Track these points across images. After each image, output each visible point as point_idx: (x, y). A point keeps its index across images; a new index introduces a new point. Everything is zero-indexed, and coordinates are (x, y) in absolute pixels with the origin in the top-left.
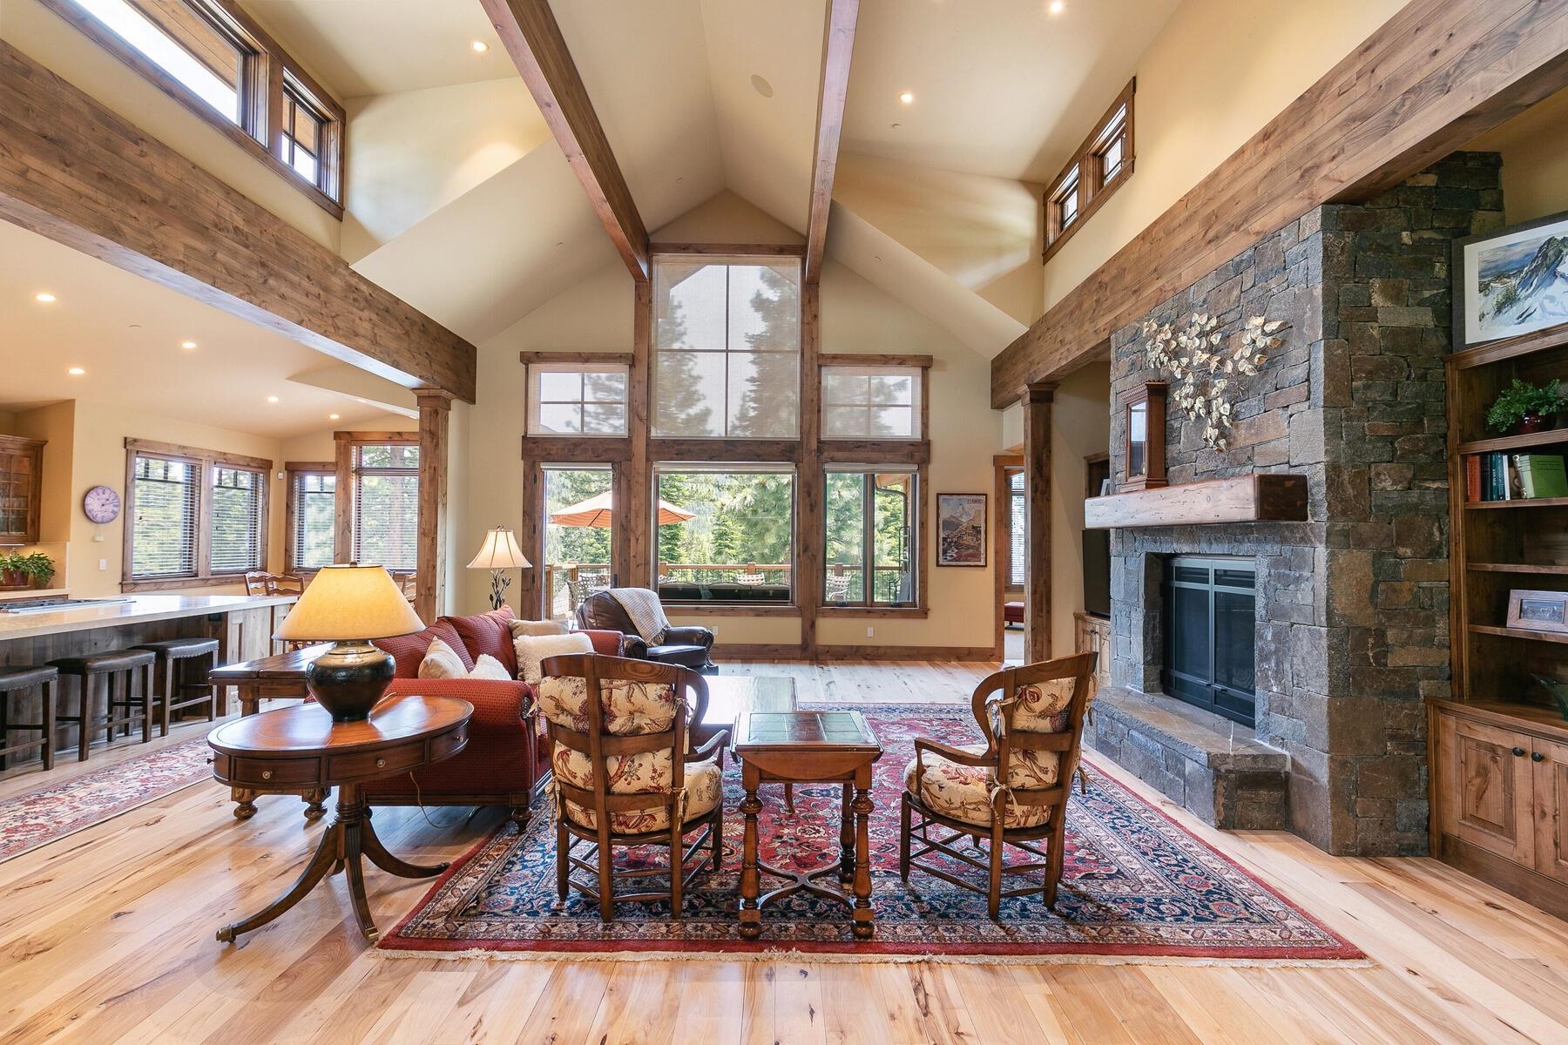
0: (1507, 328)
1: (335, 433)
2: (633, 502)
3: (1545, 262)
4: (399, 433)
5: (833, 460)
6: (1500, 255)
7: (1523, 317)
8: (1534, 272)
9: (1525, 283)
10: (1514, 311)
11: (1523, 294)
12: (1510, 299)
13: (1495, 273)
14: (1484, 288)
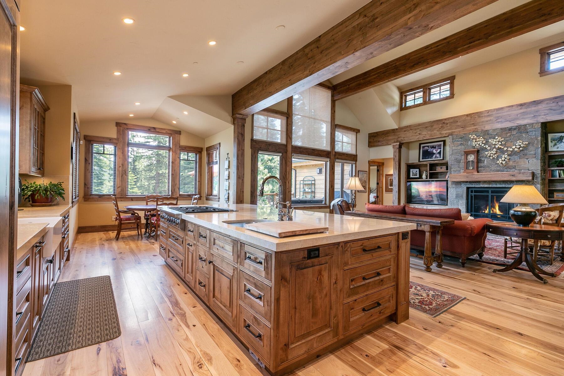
0: (555, 149)
1: (116, 123)
2: (287, 168)
3: (560, 139)
4: (154, 128)
5: (338, 159)
6: (554, 137)
7: (558, 148)
8: (559, 140)
9: (558, 142)
10: (556, 147)
11: (557, 144)
12: (555, 145)
13: (553, 140)
14: (551, 142)
